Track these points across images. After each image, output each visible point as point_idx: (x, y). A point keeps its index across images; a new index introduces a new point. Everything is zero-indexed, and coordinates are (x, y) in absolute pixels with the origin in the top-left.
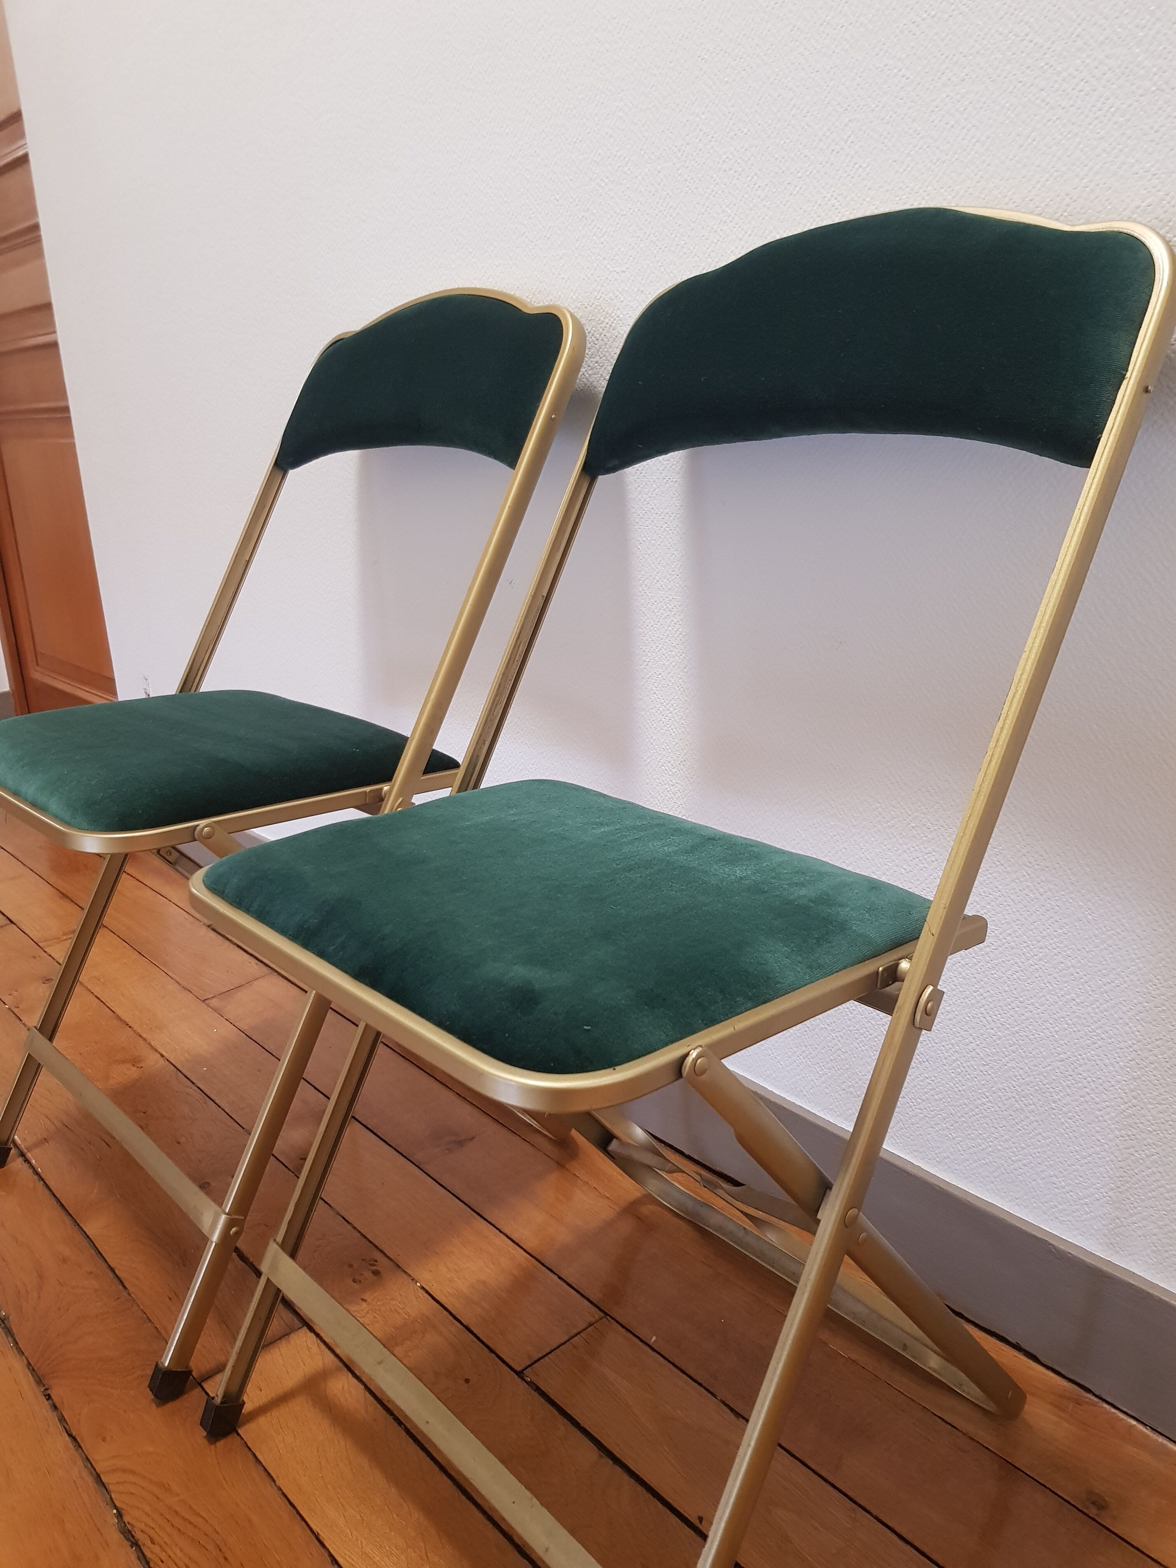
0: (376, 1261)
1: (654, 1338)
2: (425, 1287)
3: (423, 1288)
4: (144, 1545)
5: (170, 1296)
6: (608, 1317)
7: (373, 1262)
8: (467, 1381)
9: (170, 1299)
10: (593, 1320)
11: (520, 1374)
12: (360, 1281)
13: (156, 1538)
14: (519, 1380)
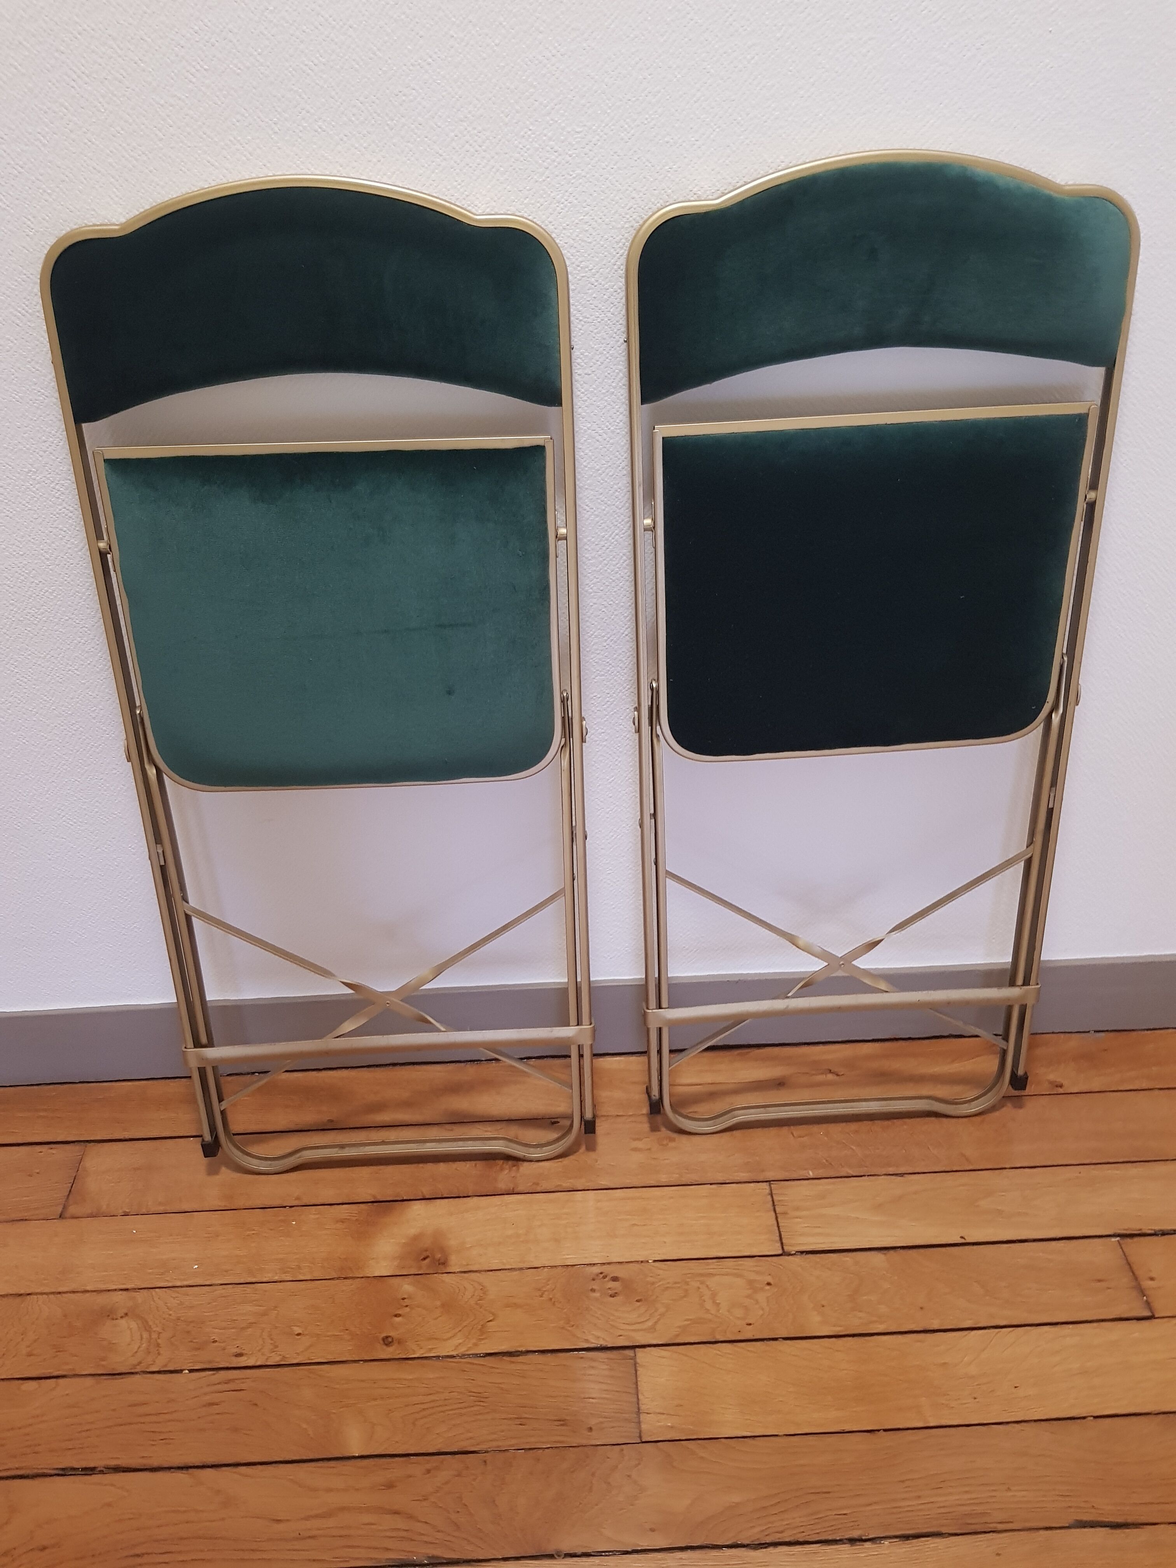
0: (601, 1273)
1: (811, 1173)
2: (656, 1259)
3: (655, 1261)
4: (779, 1539)
5: (519, 1423)
6: (772, 1182)
7: (601, 1276)
8: (769, 1284)
9: (521, 1425)
10: (768, 1191)
11: (785, 1254)
12: (616, 1293)
13: (781, 1529)
14: (790, 1258)
